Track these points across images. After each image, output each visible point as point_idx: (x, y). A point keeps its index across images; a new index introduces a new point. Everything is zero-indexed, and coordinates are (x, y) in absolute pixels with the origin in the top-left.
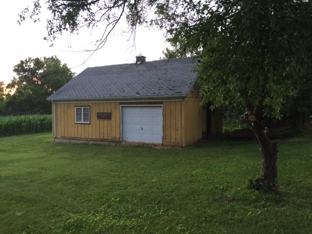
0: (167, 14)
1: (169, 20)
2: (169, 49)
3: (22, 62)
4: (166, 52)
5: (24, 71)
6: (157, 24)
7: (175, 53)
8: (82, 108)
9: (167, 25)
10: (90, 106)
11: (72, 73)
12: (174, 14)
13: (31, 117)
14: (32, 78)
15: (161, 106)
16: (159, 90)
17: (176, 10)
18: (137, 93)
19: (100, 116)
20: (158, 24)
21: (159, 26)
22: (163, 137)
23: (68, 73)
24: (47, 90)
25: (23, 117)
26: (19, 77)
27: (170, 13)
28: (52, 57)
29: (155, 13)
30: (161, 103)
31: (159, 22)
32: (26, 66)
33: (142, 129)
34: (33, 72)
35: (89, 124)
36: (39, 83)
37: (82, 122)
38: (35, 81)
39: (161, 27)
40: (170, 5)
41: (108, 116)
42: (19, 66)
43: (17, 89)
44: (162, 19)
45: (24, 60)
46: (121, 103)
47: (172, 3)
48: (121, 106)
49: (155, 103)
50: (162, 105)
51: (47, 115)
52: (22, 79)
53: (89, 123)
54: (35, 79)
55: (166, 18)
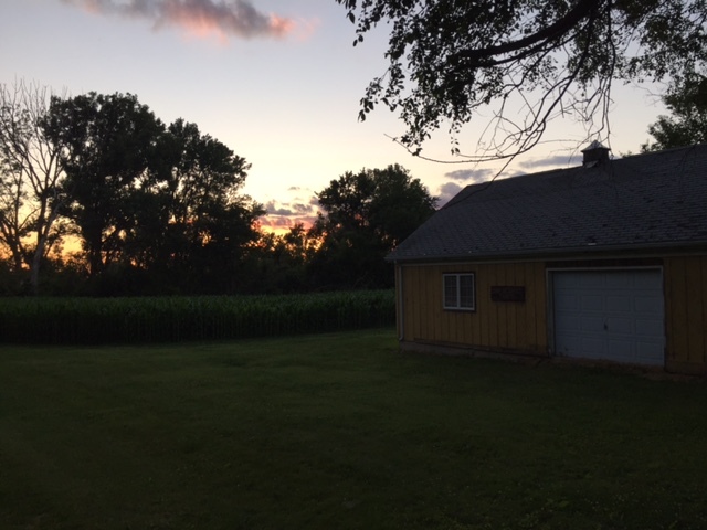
0: (678, 38)
1: (683, 53)
2: (668, 120)
3: (334, 183)
4: (658, 129)
5: (339, 201)
6: (648, 66)
7: (685, 130)
8: (458, 275)
9: (676, 66)
10: (474, 273)
11: (429, 199)
12: (697, 35)
13: (353, 296)
14: (353, 215)
15: (658, 270)
16: (652, 228)
17: (703, 24)
18: (590, 238)
19: (499, 295)
20: (652, 67)
21: (653, 72)
22: (665, 349)
23: (421, 200)
24: (380, 237)
25: (338, 296)
26: (330, 215)
27: (686, 35)
28: (390, 167)
29: (641, 43)
30: (660, 262)
31: (654, 62)
32: (342, 191)
33: (606, 327)
34: (354, 201)
35: (474, 312)
36: (366, 223)
37: (458, 308)
38: (358, 221)
39: (661, 73)
40: (684, 16)
41: (518, 295)
42: (328, 192)
43: (326, 239)
44: (663, 52)
45: (338, 179)
46: (548, 265)
47: (691, 10)
48: (547, 270)
49: (640, 262)
50: (661, 267)
51: (382, 291)
52: (334, 218)
53: (473, 309)
54: (358, 217)
55: (675, 48)
